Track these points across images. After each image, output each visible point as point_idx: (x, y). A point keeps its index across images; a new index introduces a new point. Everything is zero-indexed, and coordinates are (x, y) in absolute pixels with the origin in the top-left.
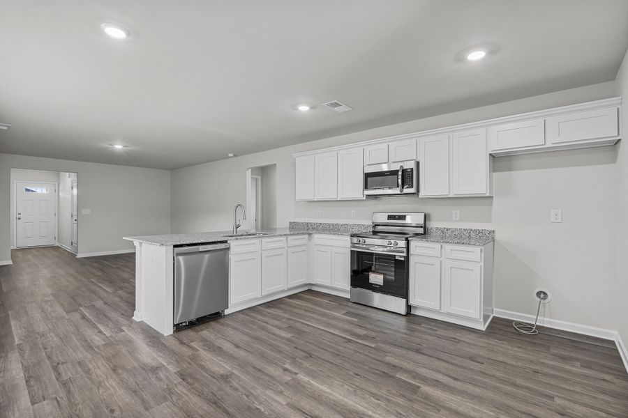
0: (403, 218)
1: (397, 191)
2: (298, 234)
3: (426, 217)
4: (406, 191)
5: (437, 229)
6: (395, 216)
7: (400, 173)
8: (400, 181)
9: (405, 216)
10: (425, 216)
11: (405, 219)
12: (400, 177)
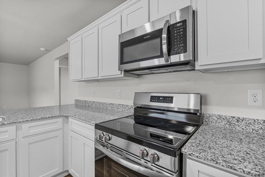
0: (169, 100)
1: (161, 61)
2: (42, 119)
3: (202, 100)
4: (174, 59)
5: (220, 117)
6: (159, 97)
7: (164, 36)
8: (165, 48)
9: (172, 98)
10: (201, 96)
11: (171, 102)
12: (164, 41)
